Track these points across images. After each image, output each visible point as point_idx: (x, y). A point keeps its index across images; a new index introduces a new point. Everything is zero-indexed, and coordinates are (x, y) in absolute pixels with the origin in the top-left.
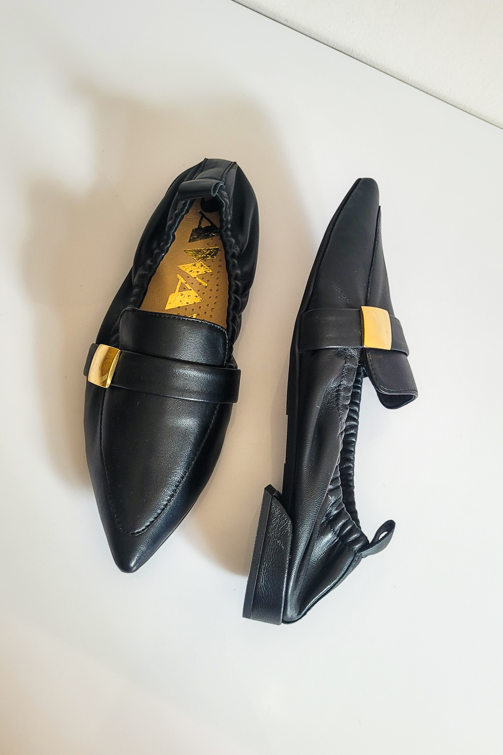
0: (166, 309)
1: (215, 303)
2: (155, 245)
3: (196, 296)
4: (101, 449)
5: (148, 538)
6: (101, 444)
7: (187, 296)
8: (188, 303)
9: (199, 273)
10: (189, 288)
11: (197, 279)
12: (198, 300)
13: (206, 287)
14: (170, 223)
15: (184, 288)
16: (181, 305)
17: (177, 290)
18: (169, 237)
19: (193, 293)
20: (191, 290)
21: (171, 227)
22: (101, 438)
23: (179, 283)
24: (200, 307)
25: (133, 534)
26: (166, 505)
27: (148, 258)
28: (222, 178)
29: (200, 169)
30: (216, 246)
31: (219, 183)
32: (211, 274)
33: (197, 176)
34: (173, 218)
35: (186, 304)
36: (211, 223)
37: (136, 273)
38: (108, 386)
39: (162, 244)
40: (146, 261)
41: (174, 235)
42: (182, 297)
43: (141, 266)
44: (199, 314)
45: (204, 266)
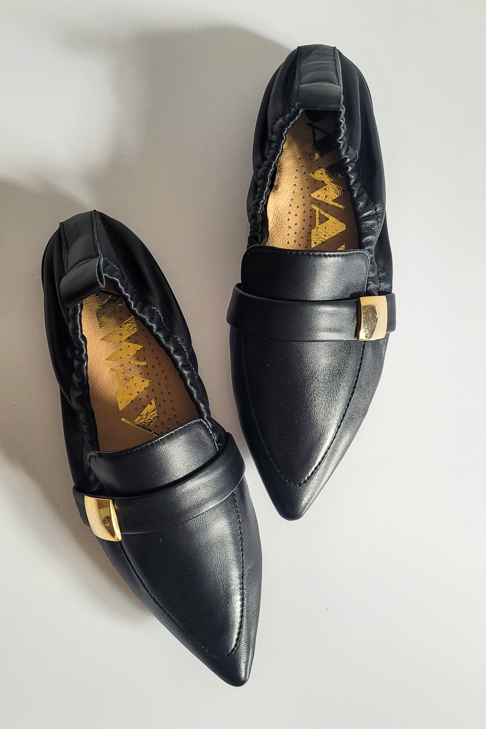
0: (120, 410)
1: (165, 378)
2: (69, 356)
3: (143, 381)
4: (150, 595)
5: (243, 647)
6: (148, 591)
7: (133, 386)
8: (138, 392)
9: (131, 356)
10: (130, 375)
11: (132, 362)
12: (147, 383)
13: (146, 366)
14: (70, 327)
15: (126, 378)
16: (133, 398)
17: (119, 385)
18: (80, 344)
19: (137, 379)
20: (133, 377)
22: (144, 585)
24: (153, 389)
25: (229, 655)
26: (242, 611)
27: (72, 374)
28: (96, 250)
29: (64, 244)
30: (130, 316)
31: (99, 263)
32: (144, 350)
33: (67, 260)
34: (71, 321)
35: (138, 394)
36: (110, 294)
37: (70, 397)
38: (120, 539)
39: (77, 352)
40: (71, 377)
41: (84, 338)
42: (129, 390)
43: (70, 388)
44: (156, 398)
45: (131, 345)
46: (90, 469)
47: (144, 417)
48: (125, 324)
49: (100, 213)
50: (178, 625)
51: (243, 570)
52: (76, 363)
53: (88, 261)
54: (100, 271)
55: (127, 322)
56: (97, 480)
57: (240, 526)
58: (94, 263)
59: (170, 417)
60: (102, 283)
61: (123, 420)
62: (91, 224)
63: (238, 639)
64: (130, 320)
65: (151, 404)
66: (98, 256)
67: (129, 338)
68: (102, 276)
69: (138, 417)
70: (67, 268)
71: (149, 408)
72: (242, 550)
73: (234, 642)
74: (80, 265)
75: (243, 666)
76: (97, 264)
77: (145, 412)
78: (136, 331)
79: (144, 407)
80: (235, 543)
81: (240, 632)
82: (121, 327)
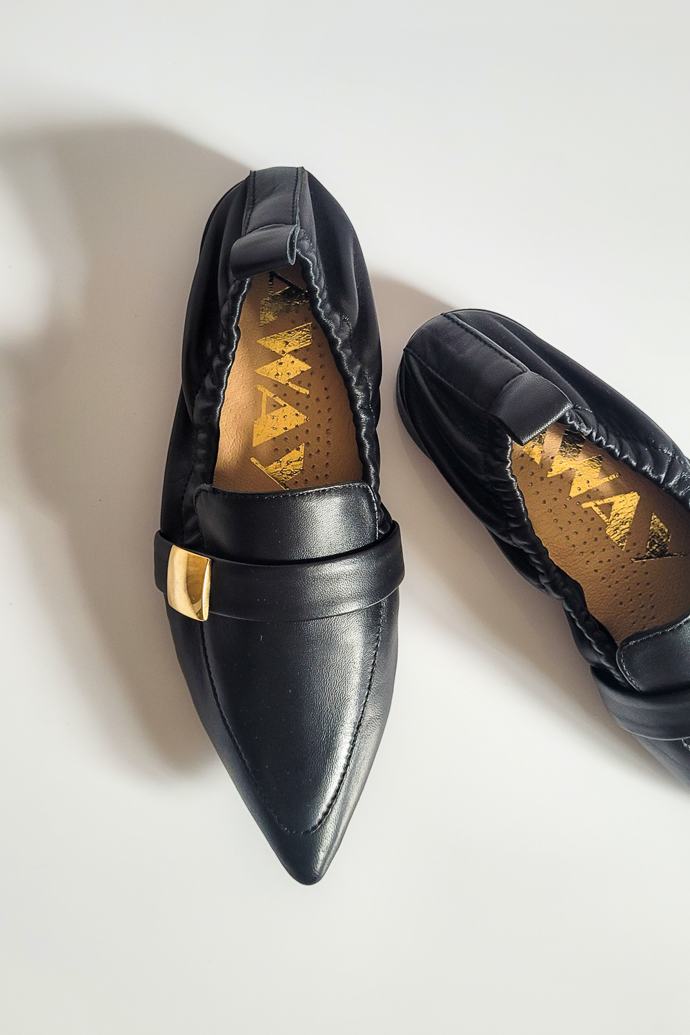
0: (254, 445)
1: (330, 419)
2: (209, 349)
3: (297, 415)
4: (221, 712)
5: (330, 827)
6: (219, 705)
7: (281, 417)
8: (286, 429)
9: (291, 377)
10: (282, 403)
11: (290, 385)
12: (301, 419)
13: (308, 396)
14: (225, 310)
15: (275, 406)
16: (276, 434)
17: (264, 411)
18: (231, 336)
19: (290, 410)
20: (285, 405)
21: (229, 320)
22: (215, 695)
23: (264, 399)
24: (307, 431)
25: (307, 832)
26: (343, 775)
27: (205, 376)
28: (294, 216)
29: (249, 199)
30: (306, 321)
31: (294, 232)
32: (311, 372)
33: (249, 219)
34: (229, 302)
35: (284, 431)
36: (289, 284)
37: (193, 405)
38: (205, 618)
39: (222, 348)
40: (202, 380)
41: (237, 329)
42: (275, 421)
43: (197, 393)
44: (308, 443)
45: (297, 361)
46: (192, 511)
47: (284, 465)
48: (297, 330)
49: (310, 175)
50: (246, 766)
51: (362, 717)
52: (216, 362)
53: (279, 227)
54: (293, 243)
55: (301, 329)
56: (196, 528)
57: (376, 654)
58: (287, 231)
59: (319, 475)
60: (292, 258)
61: (253, 460)
62: (294, 182)
63: (325, 814)
64: (305, 327)
65: (298, 449)
66: (294, 223)
67: (296, 350)
68: (293, 250)
69: (275, 463)
70: (247, 229)
71: (295, 455)
72: (369, 688)
73: (320, 816)
74: (267, 229)
75: (322, 855)
76: (291, 233)
77: (286, 458)
78: (308, 344)
79: (288, 451)
80: (363, 675)
81: (331, 804)
82: (289, 333)
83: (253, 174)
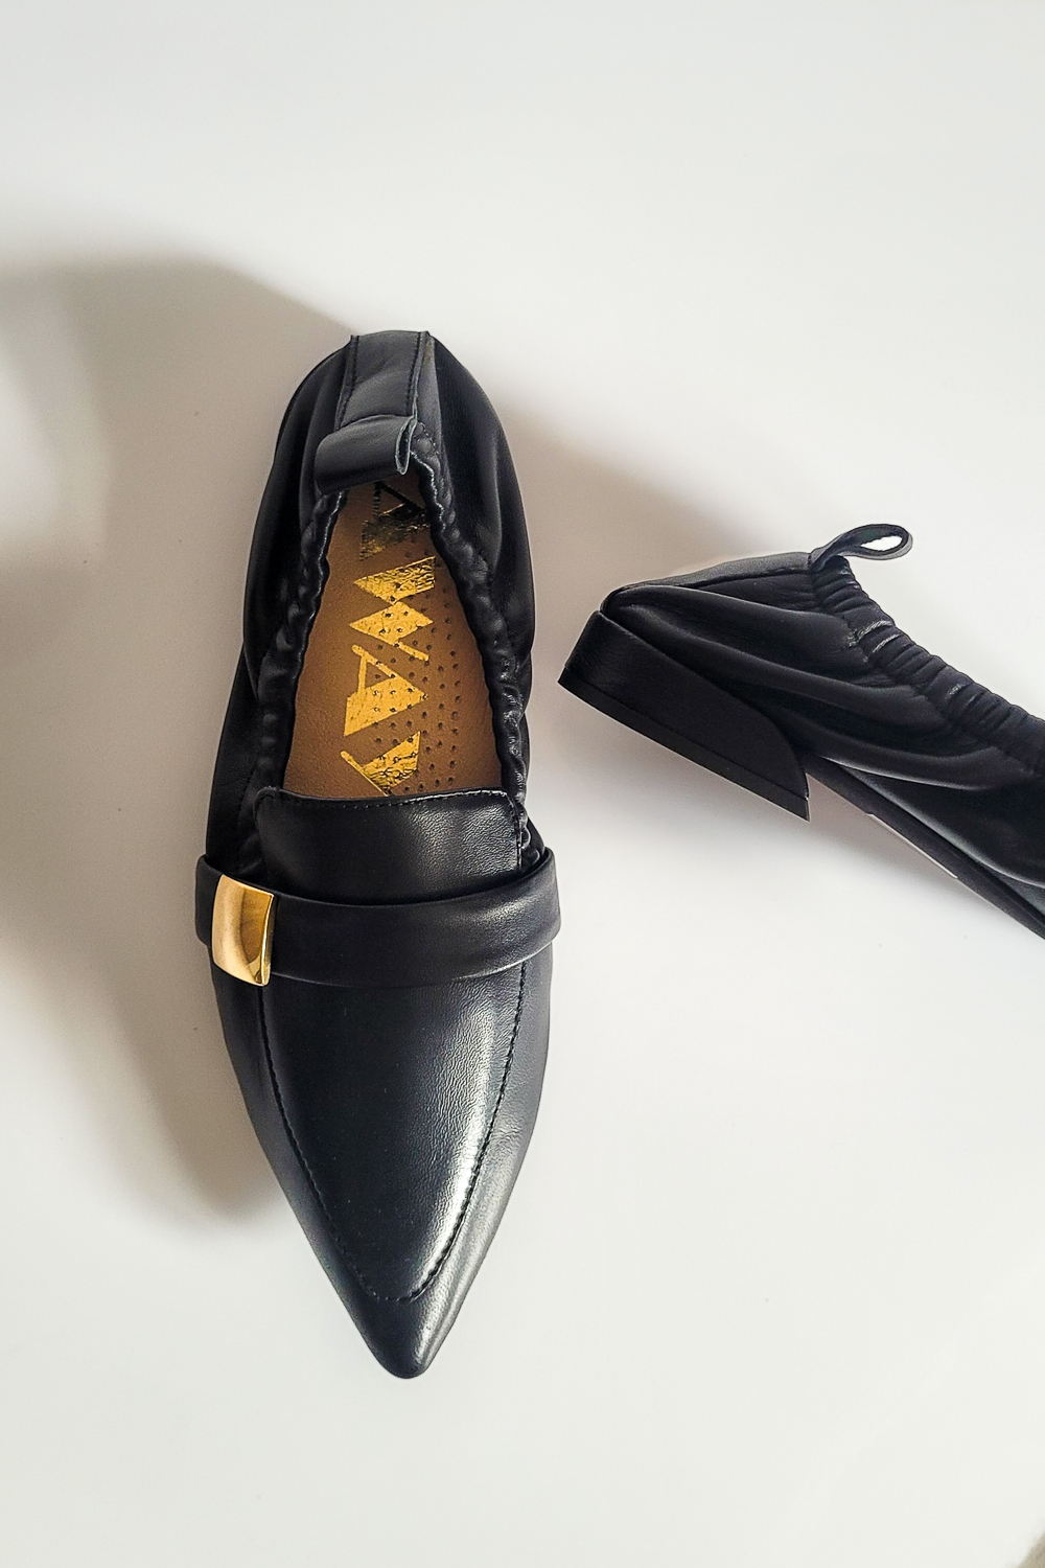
0: (346, 733)
1: (457, 698)
2: (284, 593)
3: (410, 690)
4: (285, 1121)
5: (440, 1295)
6: (282, 1110)
7: (386, 694)
8: (393, 710)
9: (403, 635)
10: (389, 672)
11: (401, 646)
12: (416, 697)
13: (427, 664)
14: (308, 535)
15: (377, 676)
16: (379, 717)
17: (362, 683)
18: (314, 574)
19: (400, 683)
20: (393, 676)
21: (314, 547)
22: (278, 1096)
23: (363, 666)
24: (425, 714)
25: (405, 1300)
26: (461, 1217)
27: (277, 630)
28: (409, 404)
29: (348, 376)
30: (427, 555)
31: (408, 426)
32: (432, 629)
33: (345, 406)
34: (314, 524)
35: (392, 713)
36: (403, 500)
37: (257, 672)
38: (265, 981)
39: (302, 590)
40: (273, 635)
41: (325, 564)
42: (377, 698)
43: (264, 655)
44: (425, 732)
45: (412, 612)
46: (251, 827)
47: (389, 763)
48: (413, 567)
49: (437, 343)
50: (319, 1202)
51: (490, 1133)
52: (293, 611)
53: (387, 418)
54: (406, 443)
55: (419, 566)
56: (257, 851)
57: (513, 1039)
58: (398, 425)
59: (440, 779)
60: (403, 465)
61: (345, 755)
62: (413, 354)
63: (432, 1273)
64: (425, 563)
65: (411, 740)
66: (409, 415)
67: (411, 597)
68: (406, 453)
69: (377, 760)
70: (341, 419)
71: (407, 748)
72: (502, 1090)
73: (425, 1277)
74: (369, 421)
75: (426, 1334)
76: (403, 428)
77: (393, 753)
78: (429, 588)
79: (396, 743)
80: (493, 1070)
81: (442, 1259)
82: (402, 571)
83: (356, 341)
